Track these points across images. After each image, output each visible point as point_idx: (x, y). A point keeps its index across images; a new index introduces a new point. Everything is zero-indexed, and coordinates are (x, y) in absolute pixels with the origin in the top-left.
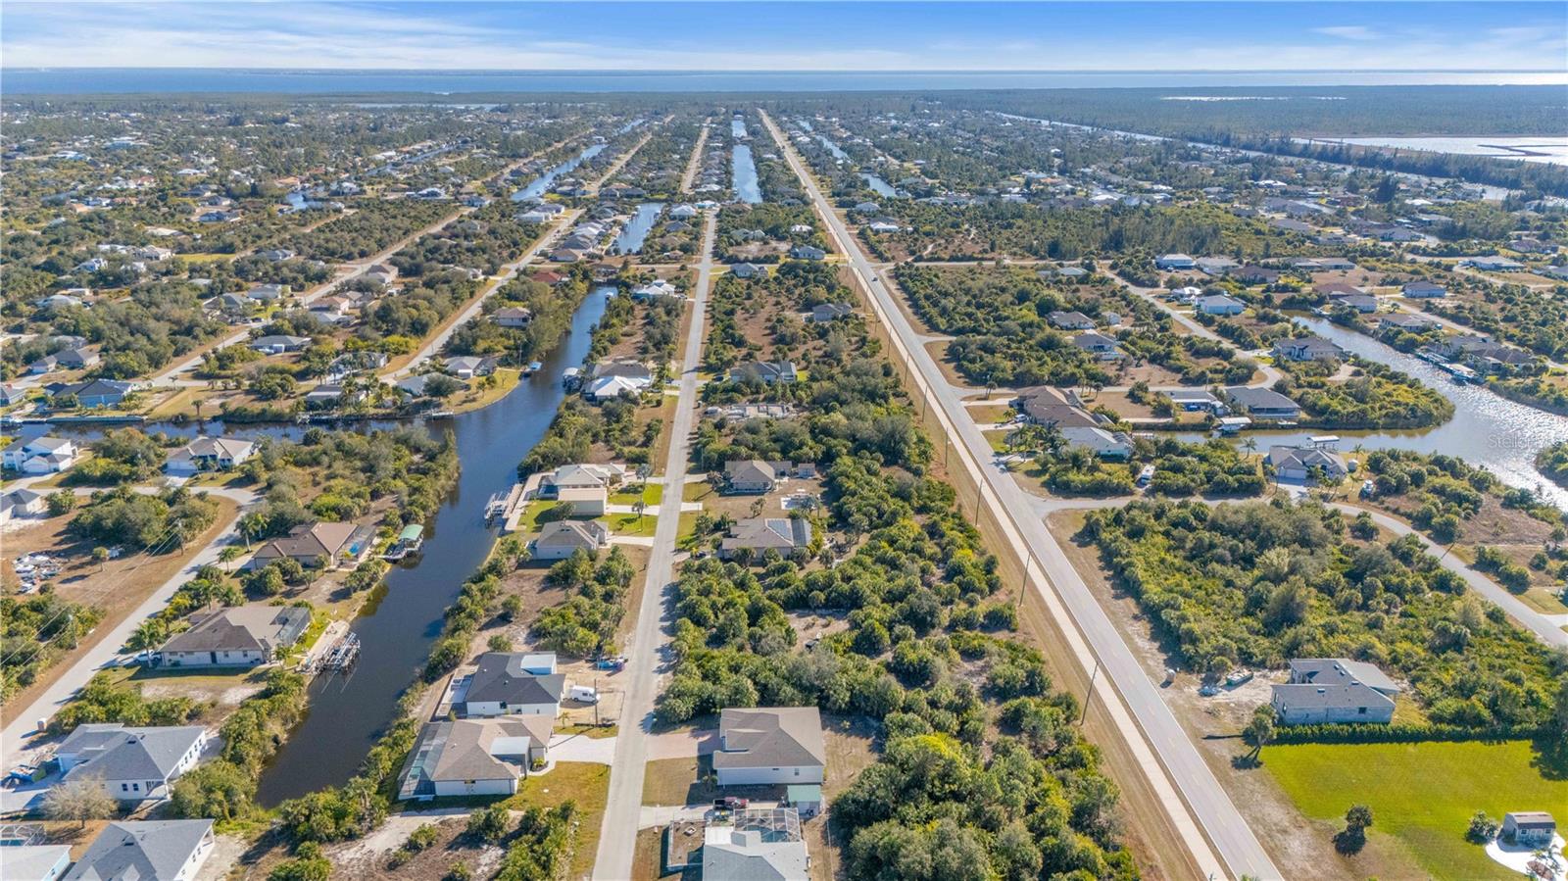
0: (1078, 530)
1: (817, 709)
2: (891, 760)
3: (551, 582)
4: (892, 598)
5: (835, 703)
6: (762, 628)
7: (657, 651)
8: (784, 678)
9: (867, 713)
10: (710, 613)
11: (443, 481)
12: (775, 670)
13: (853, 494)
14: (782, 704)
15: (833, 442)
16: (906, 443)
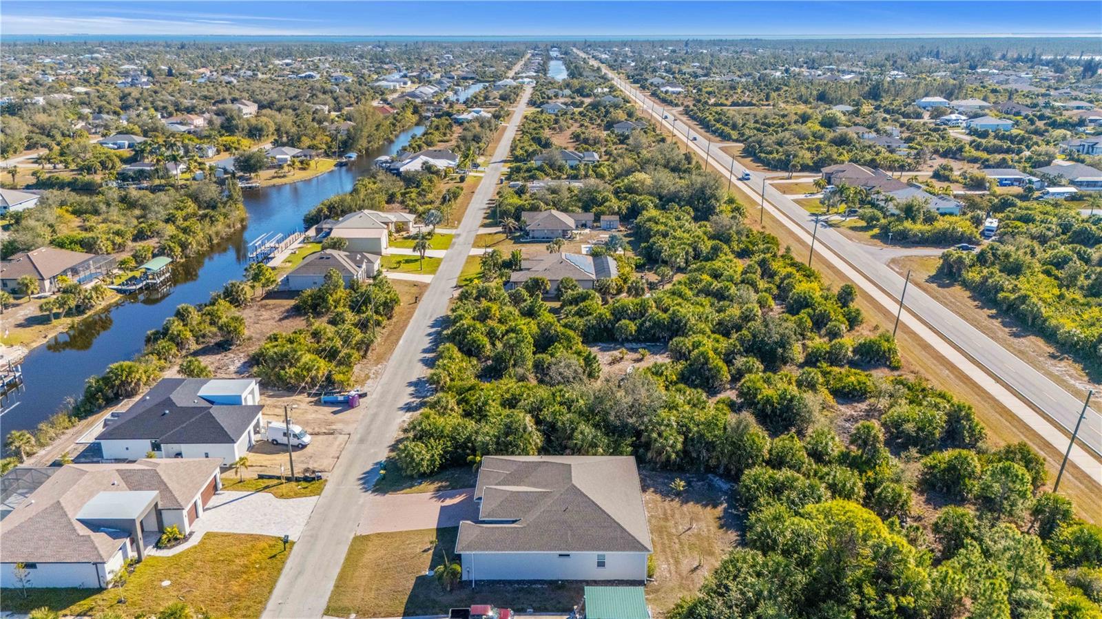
0: (933, 273)
1: (632, 459)
2: (766, 545)
3: (297, 311)
4: (723, 329)
5: (659, 453)
6: (552, 355)
7: (410, 384)
8: (581, 414)
9: (709, 469)
10: (485, 341)
11: (220, 226)
12: (569, 404)
13: (665, 235)
14: (577, 451)
15: (638, 198)
16: (717, 200)
